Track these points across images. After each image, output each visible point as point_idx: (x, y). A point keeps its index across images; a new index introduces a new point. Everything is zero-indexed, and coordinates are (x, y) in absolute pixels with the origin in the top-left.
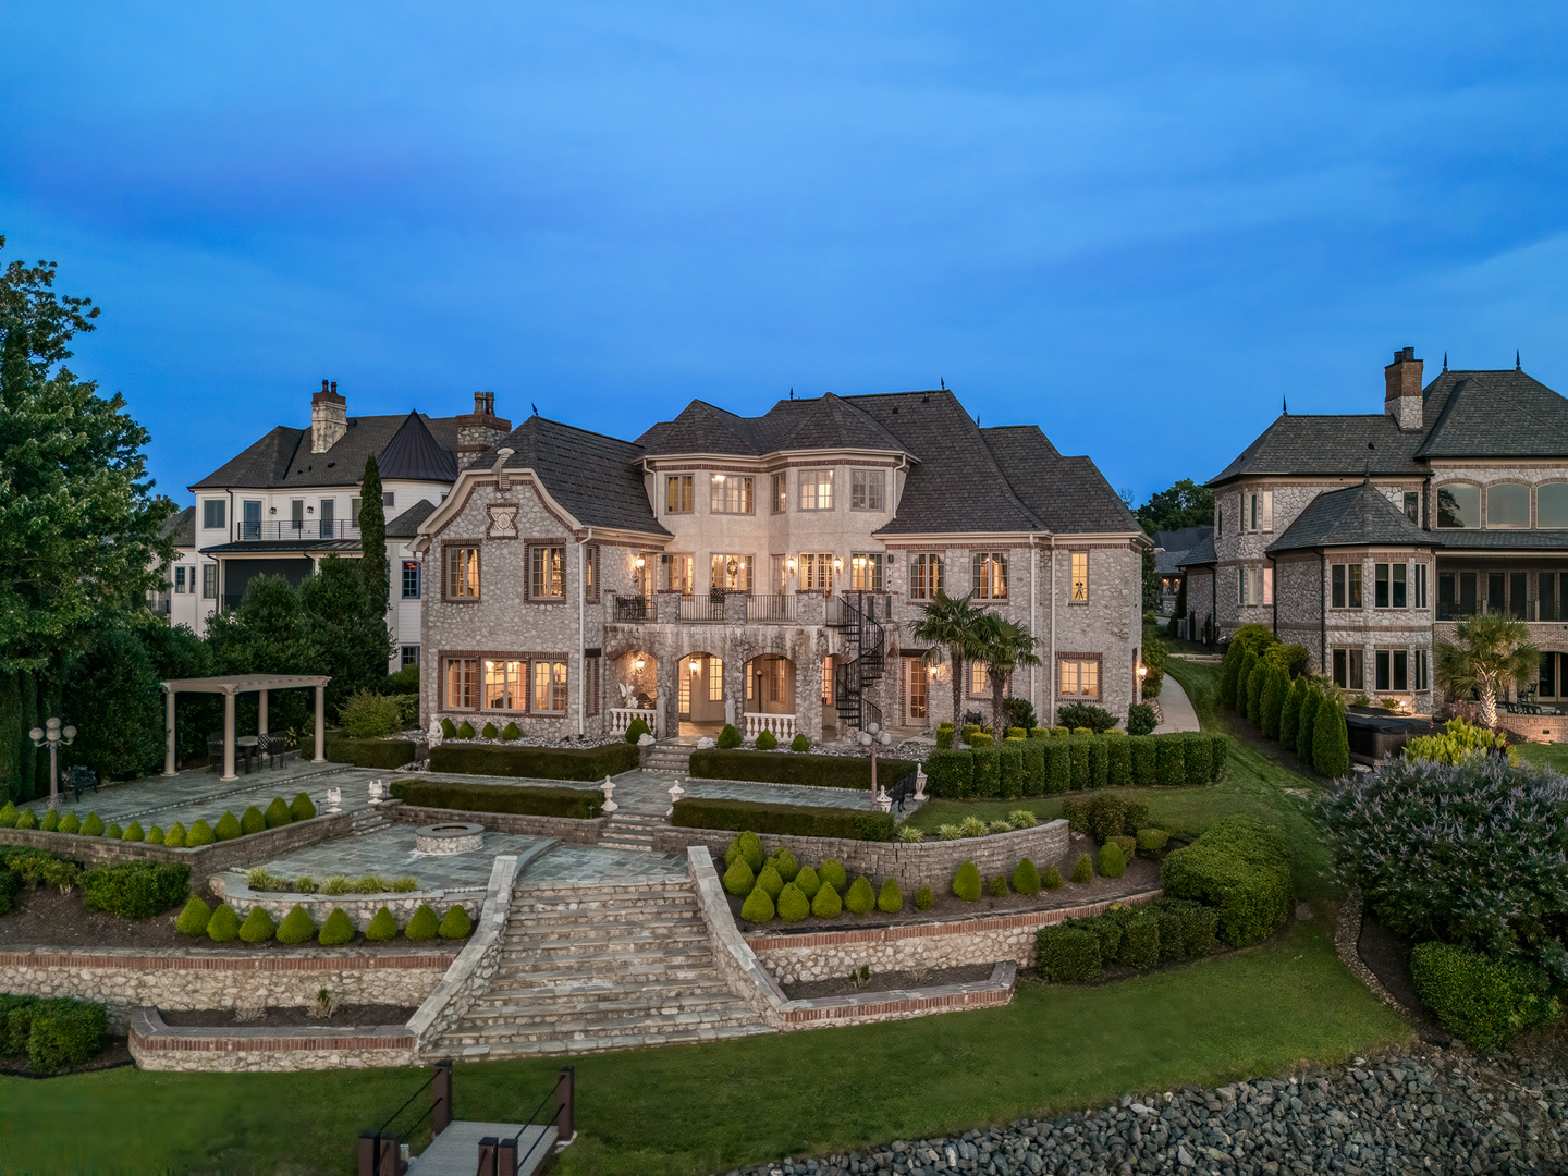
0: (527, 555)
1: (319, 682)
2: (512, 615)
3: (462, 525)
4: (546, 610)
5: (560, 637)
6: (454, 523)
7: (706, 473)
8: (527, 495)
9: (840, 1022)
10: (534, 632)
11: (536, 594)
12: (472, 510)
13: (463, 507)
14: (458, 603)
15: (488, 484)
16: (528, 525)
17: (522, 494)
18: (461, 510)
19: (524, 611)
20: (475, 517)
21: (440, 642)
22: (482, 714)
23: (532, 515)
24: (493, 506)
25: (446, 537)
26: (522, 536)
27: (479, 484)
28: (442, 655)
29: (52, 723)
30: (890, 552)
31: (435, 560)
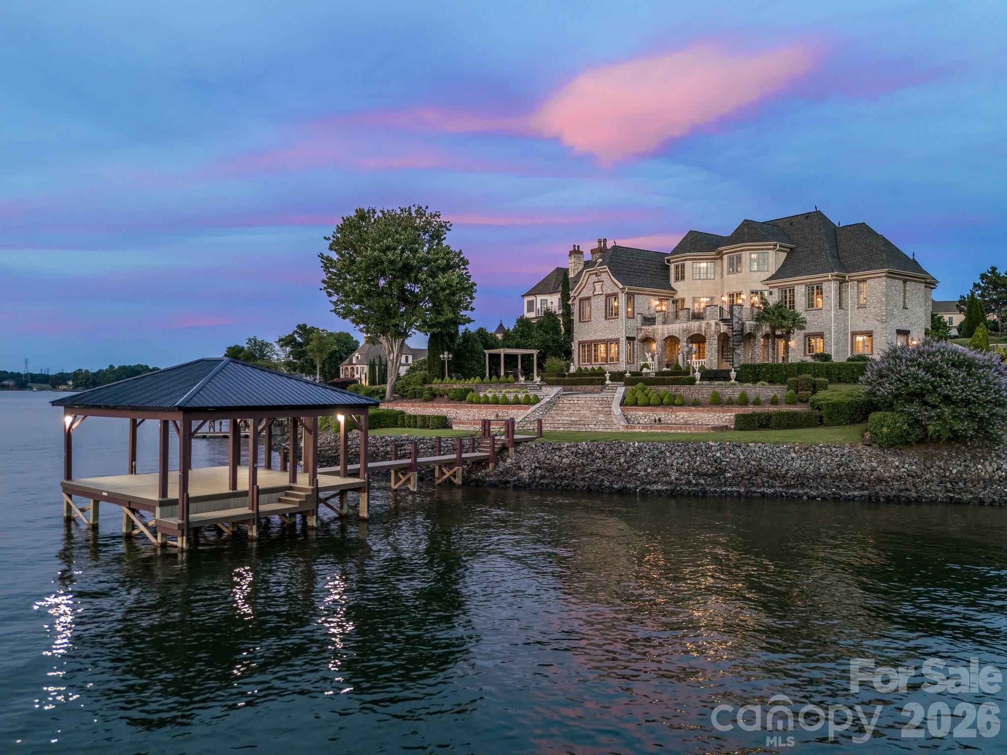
0: (606, 301)
1: (535, 352)
2: (601, 325)
4: (612, 322)
5: (617, 332)
6: (583, 291)
7: (691, 262)
8: (606, 277)
9: (643, 431)
10: (608, 331)
11: (609, 316)
12: (589, 285)
14: (584, 322)
15: (593, 274)
16: (606, 289)
18: (585, 285)
19: (605, 323)
20: (589, 288)
21: (579, 338)
22: (592, 365)
23: (608, 285)
24: (595, 282)
25: (580, 297)
26: (604, 293)
27: (590, 275)
28: (580, 343)
29: (446, 353)
30: (771, 290)
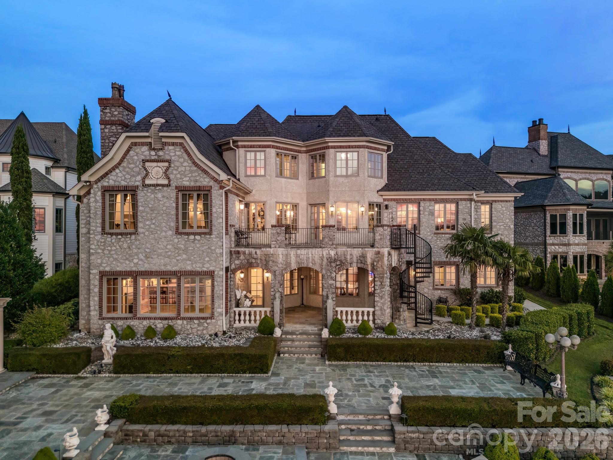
0: (177, 198)
2: (165, 243)
3: (120, 175)
4: (195, 239)
5: (207, 259)
6: (114, 173)
7: (274, 151)
8: (178, 153)
10: (184, 256)
11: (184, 227)
12: (129, 163)
13: (122, 161)
14: (117, 234)
15: (143, 144)
16: (179, 176)
17: (173, 153)
18: (119, 163)
19: (176, 240)
20: (132, 169)
21: (100, 265)
22: (139, 319)
23: (183, 169)
24: (148, 161)
25: (106, 184)
26: (174, 184)
27: (135, 144)
28: (102, 274)
30: (386, 203)
31: (96, 201)
